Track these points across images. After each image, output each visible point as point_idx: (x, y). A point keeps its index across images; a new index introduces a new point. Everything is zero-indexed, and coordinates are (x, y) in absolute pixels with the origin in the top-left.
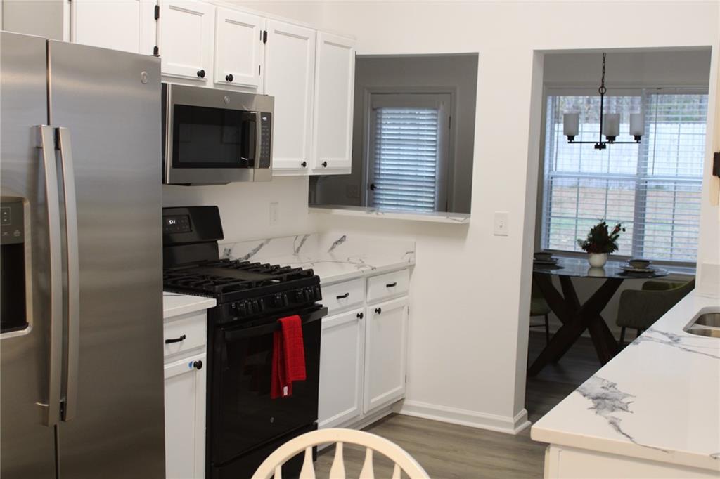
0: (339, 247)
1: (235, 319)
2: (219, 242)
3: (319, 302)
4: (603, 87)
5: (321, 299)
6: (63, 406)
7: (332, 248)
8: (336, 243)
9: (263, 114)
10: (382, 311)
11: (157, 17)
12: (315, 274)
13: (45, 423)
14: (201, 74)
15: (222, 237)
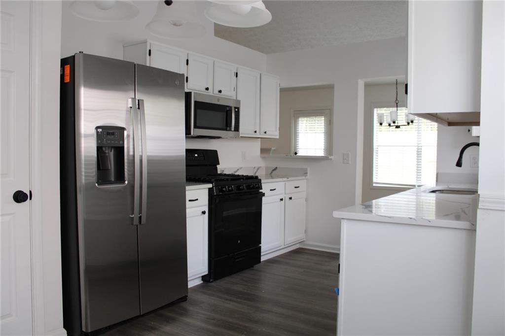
0: (274, 172)
1: (221, 193)
2: (218, 166)
3: (261, 191)
4: (397, 100)
5: (262, 189)
6: (140, 217)
7: (271, 173)
8: (273, 170)
9: (235, 108)
10: (292, 198)
11: (187, 64)
12: (259, 178)
13: (132, 224)
14: (207, 89)
15: (219, 164)
